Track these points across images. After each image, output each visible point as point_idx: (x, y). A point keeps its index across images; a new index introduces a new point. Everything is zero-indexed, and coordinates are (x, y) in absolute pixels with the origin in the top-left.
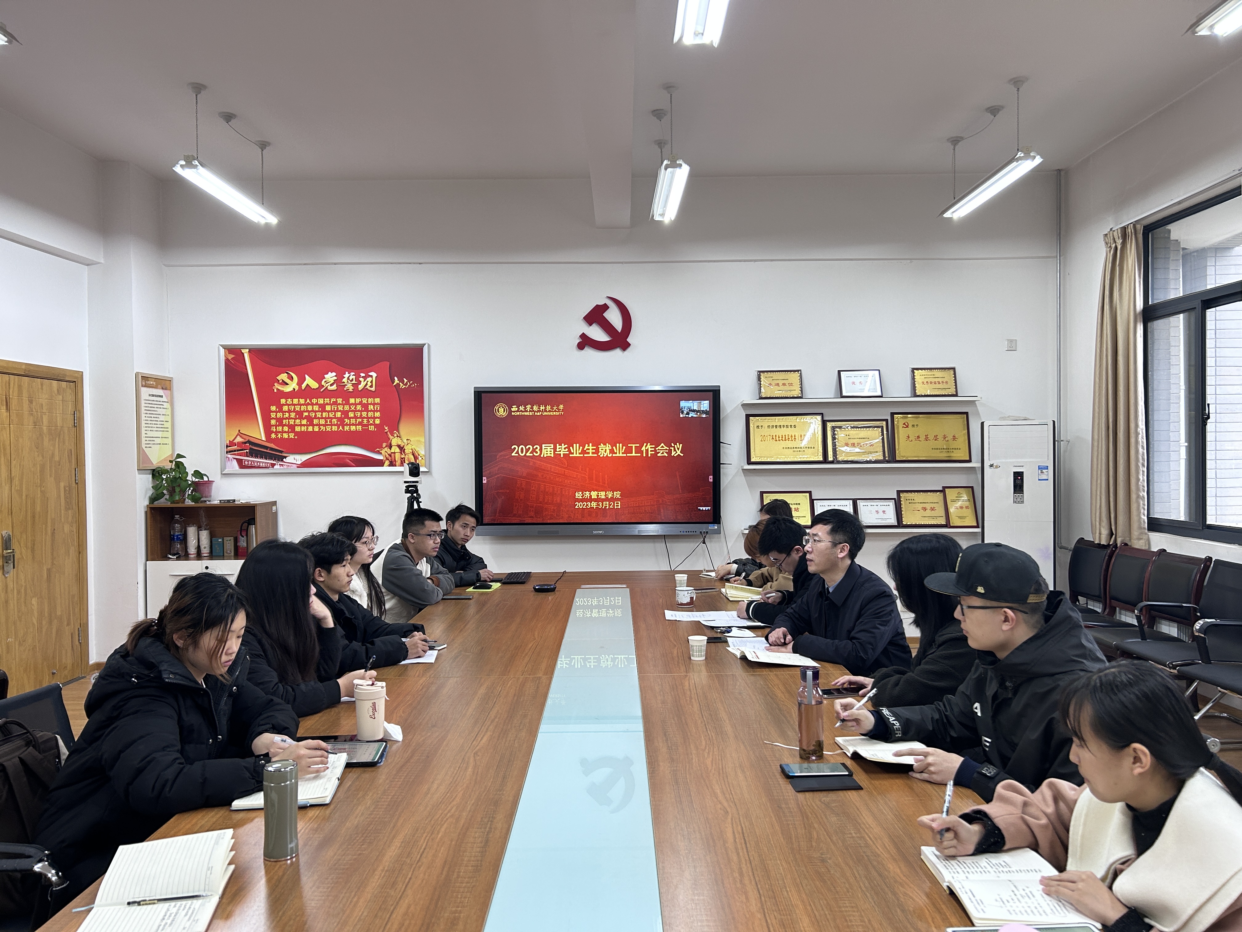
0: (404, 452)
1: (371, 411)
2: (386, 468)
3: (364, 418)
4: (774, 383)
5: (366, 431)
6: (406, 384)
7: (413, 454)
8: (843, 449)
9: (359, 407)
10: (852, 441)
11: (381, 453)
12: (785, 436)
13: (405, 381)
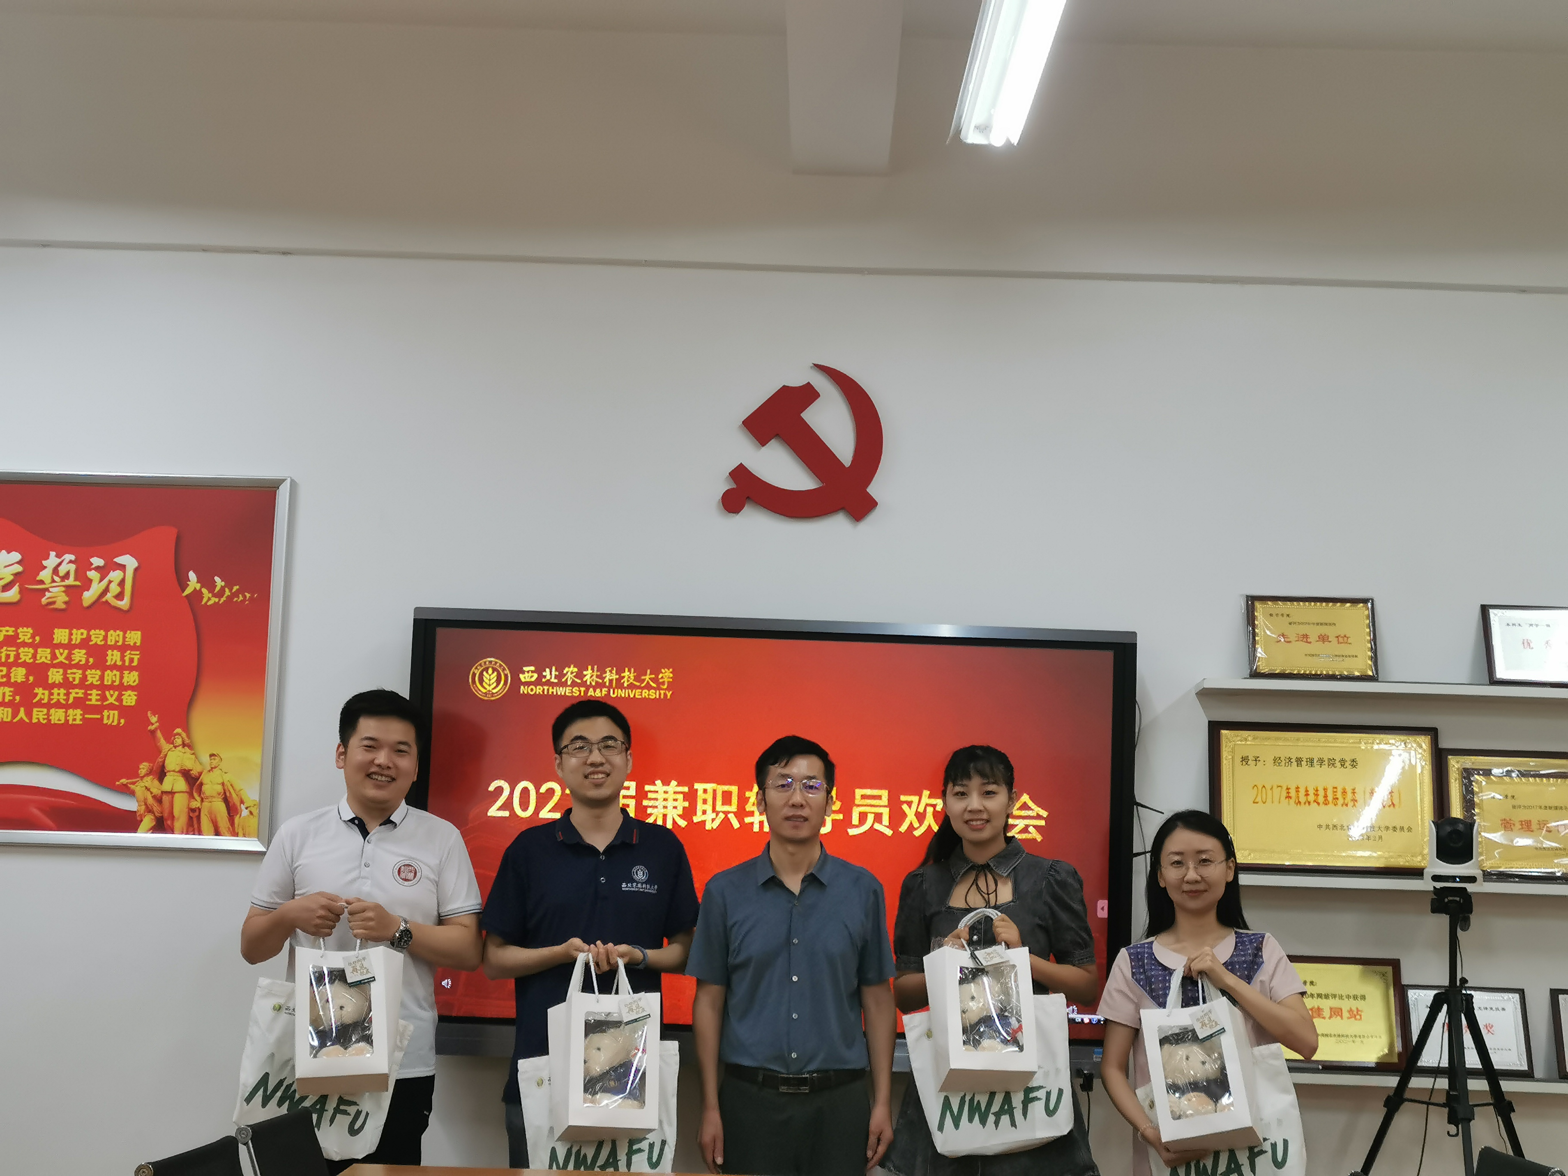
0: (200, 791)
1: (114, 667)
2: (143, 837)
3: (92, 686)
4: (1293, 632)
5: (92, 728)
6: (221, 594)
7: (226, 800)
8: (1497, 837)
9: (79, 656)
10: (1524, 815)
11: (132, 793)
12: (1325, 790)
13: (219, 582)
